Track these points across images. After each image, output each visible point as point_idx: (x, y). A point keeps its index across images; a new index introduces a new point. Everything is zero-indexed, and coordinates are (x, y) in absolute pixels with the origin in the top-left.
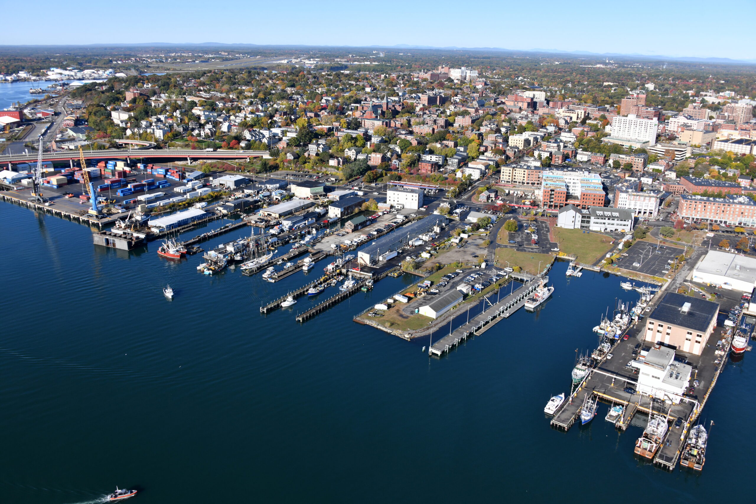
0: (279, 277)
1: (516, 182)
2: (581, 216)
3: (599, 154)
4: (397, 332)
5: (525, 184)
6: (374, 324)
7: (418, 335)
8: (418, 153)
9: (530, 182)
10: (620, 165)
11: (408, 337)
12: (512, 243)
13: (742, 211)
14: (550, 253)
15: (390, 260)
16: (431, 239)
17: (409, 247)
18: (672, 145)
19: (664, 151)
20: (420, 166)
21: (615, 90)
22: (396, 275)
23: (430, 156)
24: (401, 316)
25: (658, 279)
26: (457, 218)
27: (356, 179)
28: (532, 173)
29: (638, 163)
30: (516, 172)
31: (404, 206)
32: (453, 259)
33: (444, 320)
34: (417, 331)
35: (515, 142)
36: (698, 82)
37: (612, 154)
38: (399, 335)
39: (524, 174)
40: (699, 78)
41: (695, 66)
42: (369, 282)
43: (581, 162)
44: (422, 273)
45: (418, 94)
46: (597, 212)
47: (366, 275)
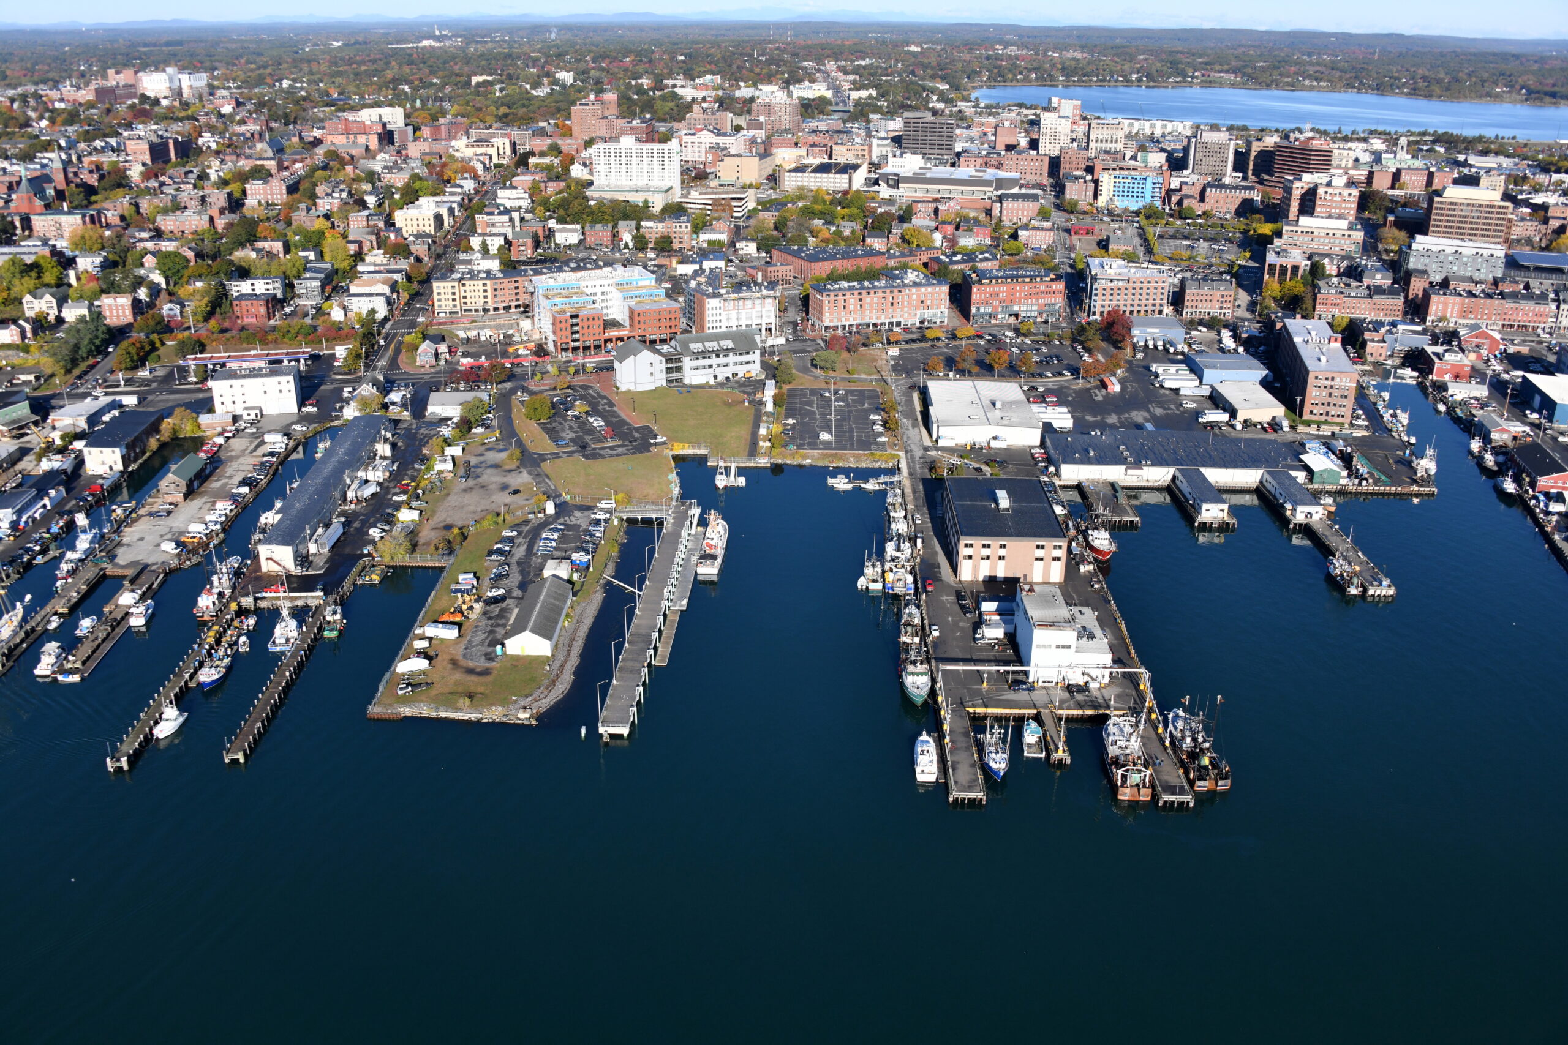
0: (84, 663)
1: (470, 310)
2: (664, 360)
3: (599, 226)
4: (493, 714)
5: (492, 312)
6: (424, 710)
7: (545, 704)
8: (217, 280)
9: (501, 306)
10: (647, 243)
11: (527, 716)
12: (562, 446)
13: (922, 298)
14: (654, 450)
15: (333, 547)
16: (387, 474)
17: (353, 506)
18: (709, 190)
19: (710, 202)
20: (236, 309)
21: (501, 90)
22: (376, 579)
23: (249, 282)
24: (471, 671)
25: (882, 456)
26: (406, 415)
27: (92, 367)
28: (502, 286)
29: (681, 232)
30: (467, 288)
31: (261, 411)
32: (472, 508)
33: (569, 652)
34: (536, 695)
35: (415, 222)
36: (641, 61)
37: (620, 223)
38: (504, 719)
39: (485, 291)
40: (639, 54)
41: (605, 30)
42: (335, 612)
43: (569, 247)
44: (432, 560)
45: (108, 140)
46: (692, 346)
47: (306, 598)
